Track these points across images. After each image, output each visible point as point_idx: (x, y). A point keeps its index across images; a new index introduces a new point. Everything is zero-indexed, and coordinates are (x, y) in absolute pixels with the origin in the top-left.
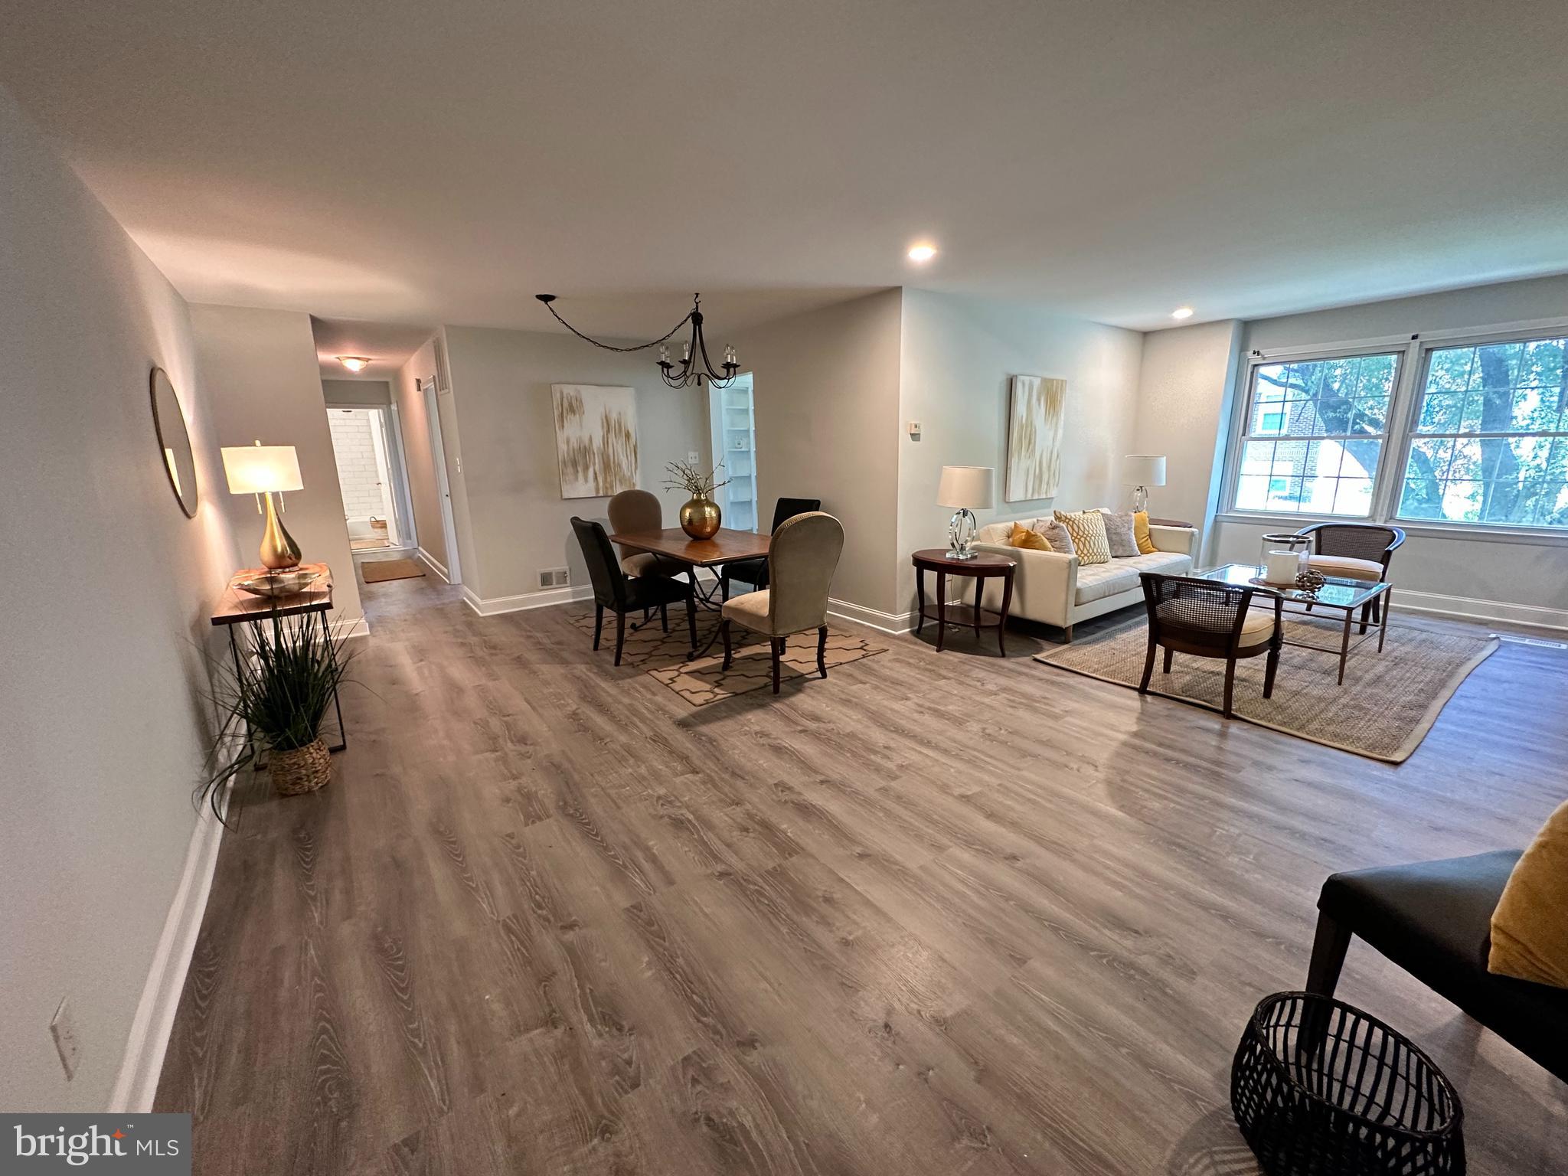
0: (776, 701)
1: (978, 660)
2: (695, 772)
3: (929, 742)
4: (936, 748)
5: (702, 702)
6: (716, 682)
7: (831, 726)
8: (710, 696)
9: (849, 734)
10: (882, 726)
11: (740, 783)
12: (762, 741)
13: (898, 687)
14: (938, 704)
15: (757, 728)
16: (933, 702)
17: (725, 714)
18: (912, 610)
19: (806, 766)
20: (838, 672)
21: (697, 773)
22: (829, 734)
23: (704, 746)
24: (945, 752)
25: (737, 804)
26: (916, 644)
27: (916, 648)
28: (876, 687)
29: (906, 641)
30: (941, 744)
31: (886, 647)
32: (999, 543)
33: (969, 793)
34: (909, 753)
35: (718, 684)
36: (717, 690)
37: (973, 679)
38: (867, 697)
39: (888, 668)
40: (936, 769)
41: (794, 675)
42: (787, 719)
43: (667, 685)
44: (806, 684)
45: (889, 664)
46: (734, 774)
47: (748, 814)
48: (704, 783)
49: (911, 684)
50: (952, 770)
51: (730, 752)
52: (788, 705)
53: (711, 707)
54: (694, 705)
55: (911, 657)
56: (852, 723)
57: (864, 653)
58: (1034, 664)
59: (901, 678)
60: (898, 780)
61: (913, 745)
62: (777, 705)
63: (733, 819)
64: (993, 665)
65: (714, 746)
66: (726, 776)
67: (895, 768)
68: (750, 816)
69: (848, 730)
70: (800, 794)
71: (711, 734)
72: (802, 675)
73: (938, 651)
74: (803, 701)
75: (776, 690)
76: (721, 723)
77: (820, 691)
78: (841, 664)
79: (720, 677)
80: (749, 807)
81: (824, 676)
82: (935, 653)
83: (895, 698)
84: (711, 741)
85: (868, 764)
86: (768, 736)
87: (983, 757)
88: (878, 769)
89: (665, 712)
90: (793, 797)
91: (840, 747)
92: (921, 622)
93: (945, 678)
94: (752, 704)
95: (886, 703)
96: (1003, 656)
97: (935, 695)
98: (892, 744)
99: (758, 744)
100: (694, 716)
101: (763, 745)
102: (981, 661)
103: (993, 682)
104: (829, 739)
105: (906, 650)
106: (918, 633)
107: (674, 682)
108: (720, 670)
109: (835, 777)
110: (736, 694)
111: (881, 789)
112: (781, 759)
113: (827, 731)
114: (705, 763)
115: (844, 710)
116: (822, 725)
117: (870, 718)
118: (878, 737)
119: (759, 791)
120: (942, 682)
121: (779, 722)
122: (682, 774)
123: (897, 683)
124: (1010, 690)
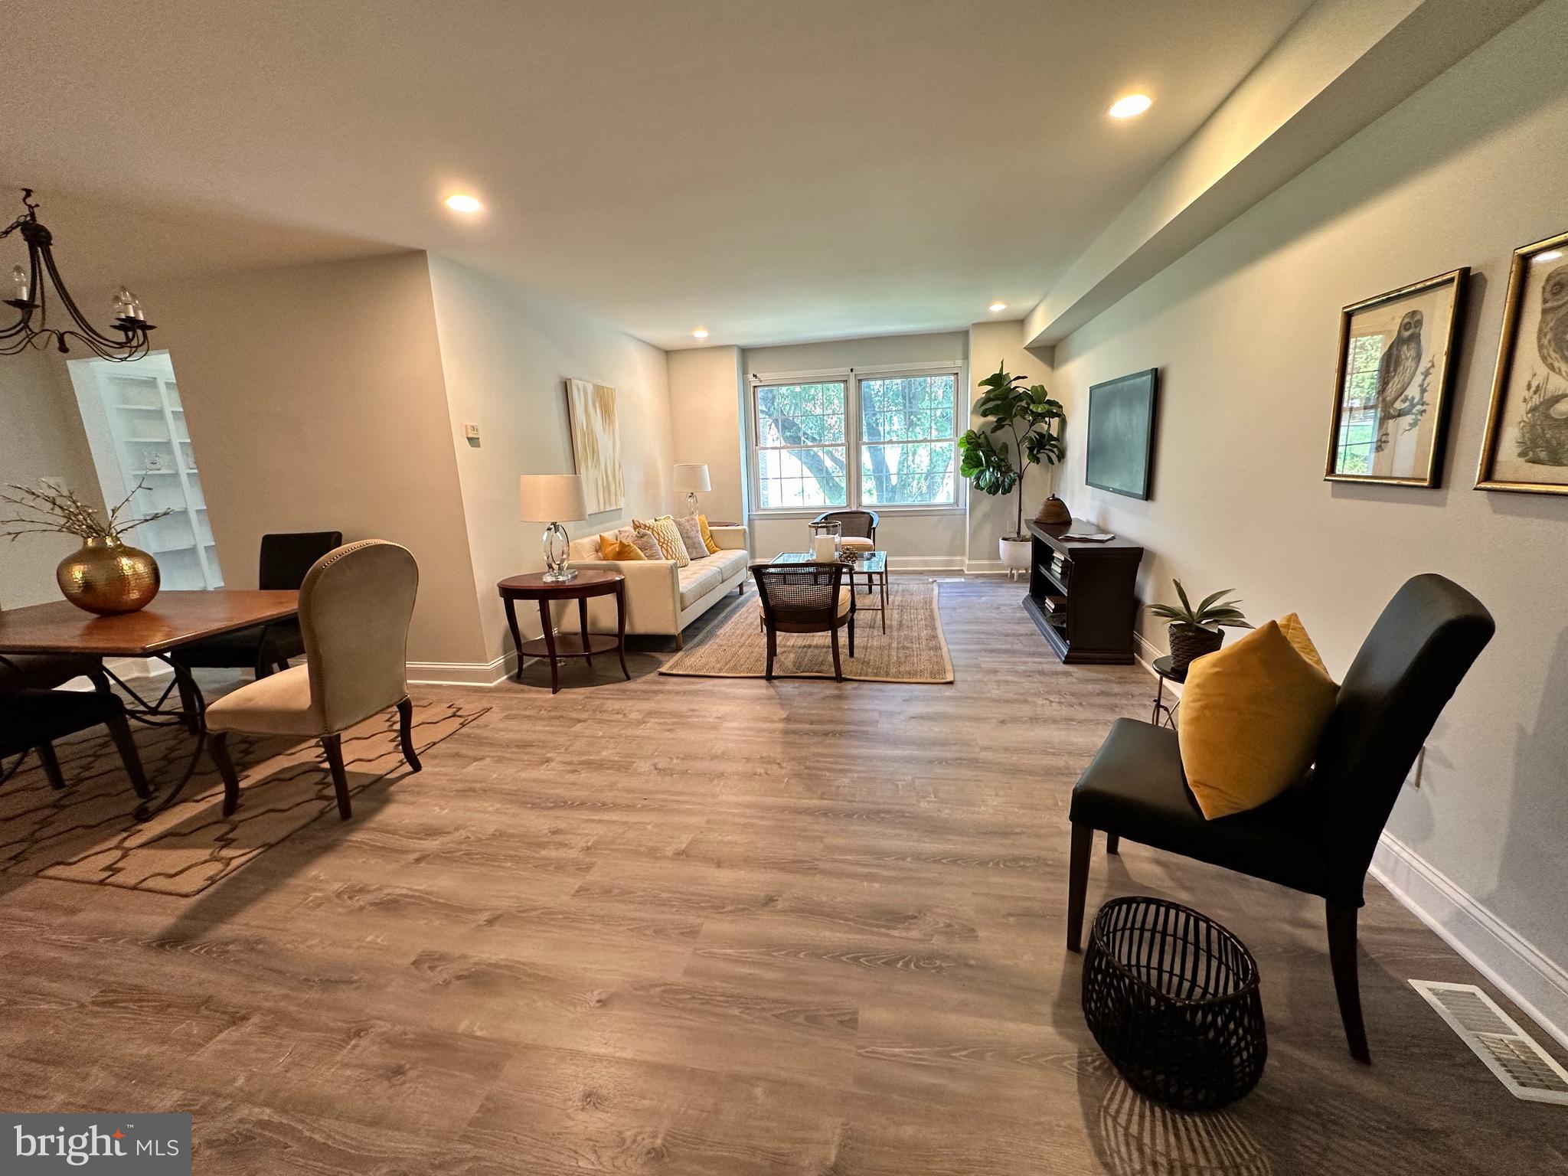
0: (352, 831)
1: (605, 690)
2: (237, 1019)
3: (604, 804)
4: (615, 807)
5: (201, 884)
6: (217, 840)
7: (463, 833)
8: (214, 868)
9: (493, 835)
10: (535, 806)
11: (346, 995)
12: (355, 903)
13: (528, 750)
14: (587, 753)
15: (337, 886)
16: (581, 753)
17: (262, 887)
18: (505, 651)
19: (452, 910)
20: (435, 757)
21: (244, 1018)
22: (464, 846)
23: (237, 962)
24: (630, 808)
25: (357, 1034)
26: (522, 691)
27: (526, 696)
28: (499, 760)
29: (508, 690)
30: (619, 801)
31: (488, 706)
32: (590, 559)
33: (683, 846)
34: (589, 829)
35: (226, 842)
36: (226, 853)
37: (612, 712)
38: (495, 776)
39: (502, 730)
40: (631, 834)
41: (366, 782)
42: (383, 851)
43: (102, 883)
44: (392, 788)
45: (501, 726)
46: (327, 984)
47: (388, 1041)
48: (266, 1030)
49: (544, 742)
50: (650, 827)
51: (302, 948)
52: (374, 829)
53: (225, 885)
54: (186, 896)
55: (525, 709)
56: (493, 818)
57: (462, 720)
58: (662, 679)
59: (527, 737)
60: (595, 869)
61: (585, 815)
62: (358, 836)
63: (362, 1066)
64: (624, 691)
65: (261, 952)
66: (314, 995)
67: (581, 856)
68: (393, 1042)
69: (491, 829)
70: (464, 957)
71: (247, 933)
72: (381, 777)
73: (554, 692)
74: (397, 814)
75: (346, 813)
76: (261, 905)
77: (418, 791)
78: (434, 744)
79: (225, 828)
80: (385, 1027)
81: (417, 767)
82: (552, 695)
83: (531, 764)
84: (251, 945)
85: (544, 865)
86: (363, 890)
87: (672, 798)
88: (560, 866)
89: (115, 937)
90: (455, 968)
91: (490, 859)
92: (521, 662)
93: (579, 721)
94: (309, 852)
95: (523, 775)
96: (628, 678)
97: (579, 745)
98: (561, 825)
99: (351, 912)
100: (191, 915)
101: (361, 908)
102: (608, 690)
103: (636, 709)
104: (469, 854)
105: (515, 701)
106: (520, 676)
107: (119, 870)
108: (220, 816)
109: (505, 904)
110: (271, 846)
111: (578, 891)
112: (404, 917)
113: (460, 843)
114: (254, 992)
115: (471, 804)
116: (448, 838)
117: (511, 802)
118: (539, 823)
119: (389, 989)
120: (578, 727)
121: (373, 861)
122: (209, 1039)
123: (525, 745)
124: (656, 713)
